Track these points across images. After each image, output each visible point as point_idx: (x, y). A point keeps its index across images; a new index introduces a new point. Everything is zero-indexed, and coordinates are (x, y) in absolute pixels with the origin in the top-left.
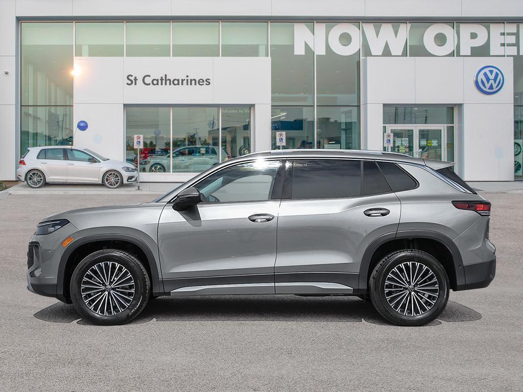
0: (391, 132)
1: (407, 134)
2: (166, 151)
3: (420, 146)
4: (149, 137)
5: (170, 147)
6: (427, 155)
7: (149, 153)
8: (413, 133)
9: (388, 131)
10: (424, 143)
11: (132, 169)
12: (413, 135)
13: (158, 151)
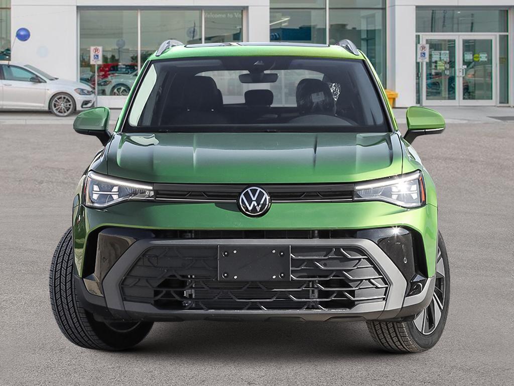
0: (427, 43)
1: (448, 46)
2: (132, 68)
3: (464, 61)
4: (110, 49)
5: (137, 62)
6: (473, 73)
7: (110, 70)
8: (455, 44)
9: (423, 42)
10: (469, 57)
11: (88, 92)
12: (455, 46)
13: (121, 68)
